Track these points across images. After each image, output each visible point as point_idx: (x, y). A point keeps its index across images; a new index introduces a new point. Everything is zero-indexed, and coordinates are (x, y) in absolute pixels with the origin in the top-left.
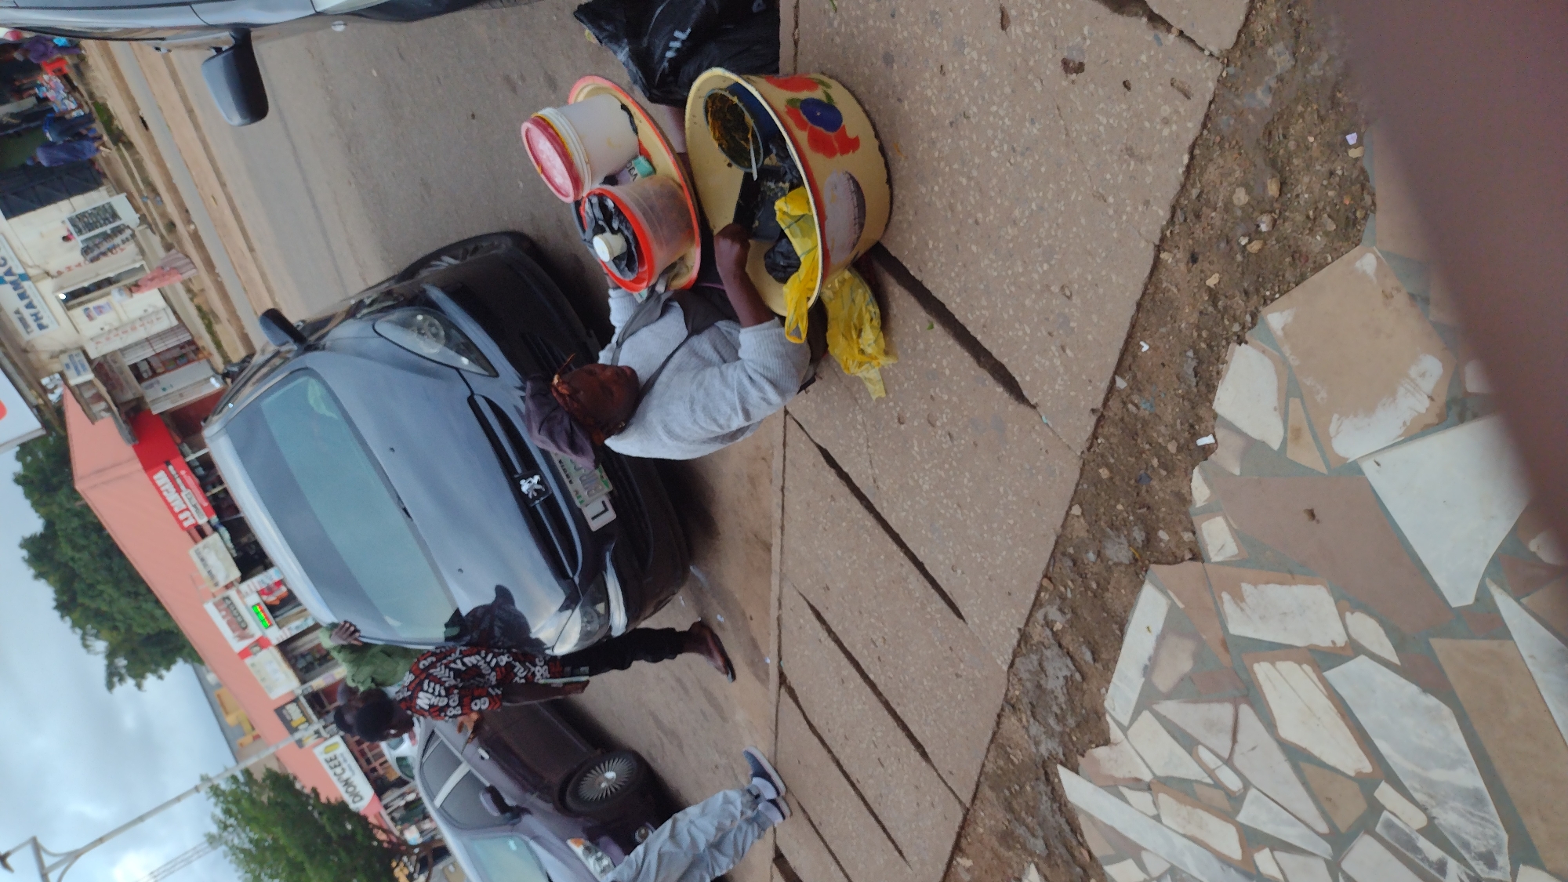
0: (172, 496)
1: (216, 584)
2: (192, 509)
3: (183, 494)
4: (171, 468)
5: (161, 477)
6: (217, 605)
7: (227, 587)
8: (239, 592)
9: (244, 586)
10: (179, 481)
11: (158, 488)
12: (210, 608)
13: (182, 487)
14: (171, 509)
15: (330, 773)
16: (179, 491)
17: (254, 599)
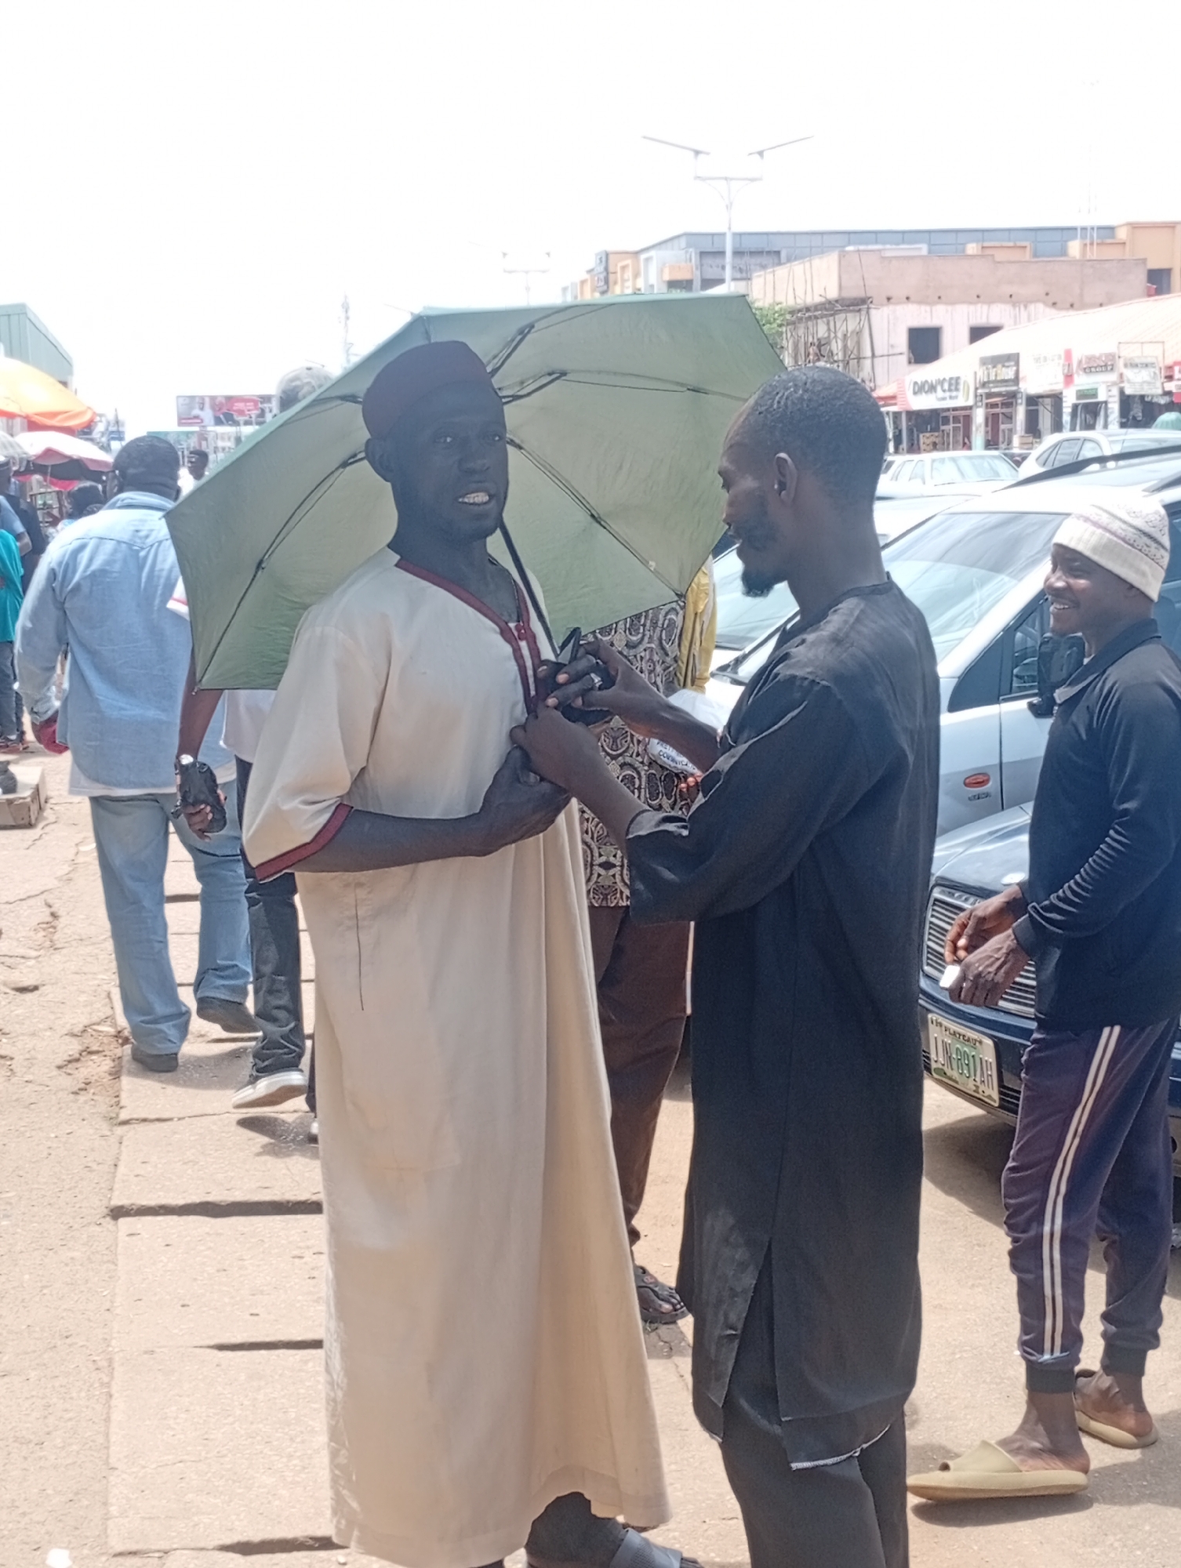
1: (1128, 365)
6: (1111, 355)
8: (1112, 384)
9: (1115, 392)
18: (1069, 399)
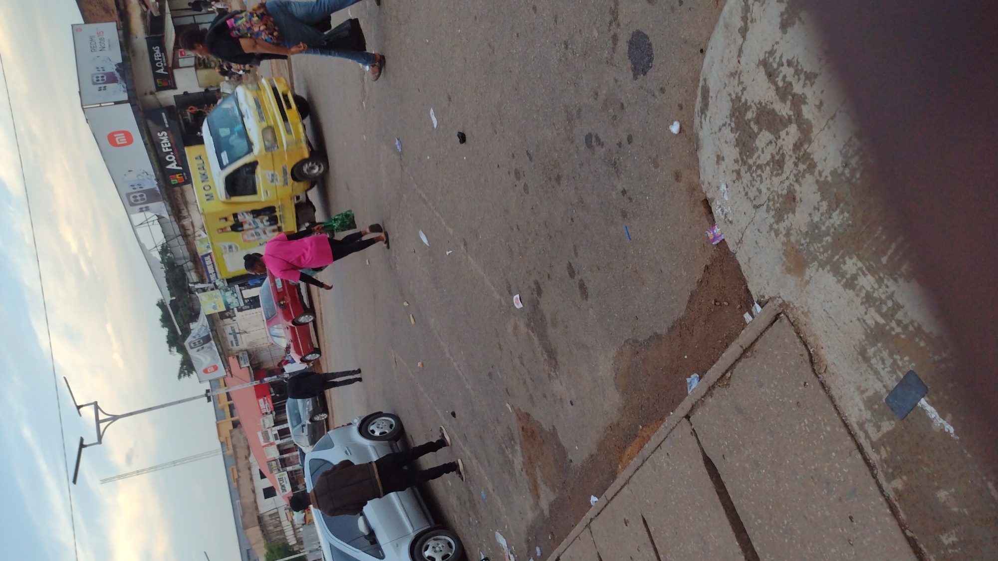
0: (262, 406)
1: (265, 427)
2: (267, 408)
3: (266, 405)
4: (265, 398)
5: (261, 401)
6: (262, 434)
8: (271, 430)
9: (274, 428)
10: (266, 401)
11: (259, 403)
12: (260, 434)
13: (267, 402)
14: (260, 407)
15: (278, 482)
16: (265, 403)
17: (277, 432)
18: (278, 442)
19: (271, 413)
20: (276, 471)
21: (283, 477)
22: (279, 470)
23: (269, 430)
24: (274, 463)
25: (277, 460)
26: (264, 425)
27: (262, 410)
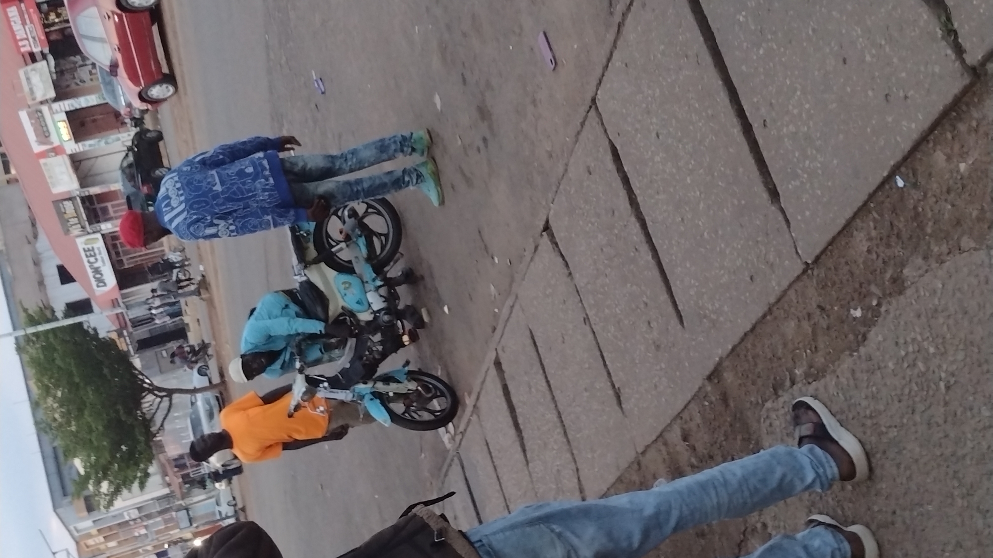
2: (31, 40)
7: (42, 103)
13: (28, 21)
16: (24, 23)
19: (44, 57)
20: (76, 231)
21: (95, 246)
22: (83, 227)
23: (45, 109)
24: (68, 205)
25: (75, 198)
26: (31, 90)
27: (20, 44)
